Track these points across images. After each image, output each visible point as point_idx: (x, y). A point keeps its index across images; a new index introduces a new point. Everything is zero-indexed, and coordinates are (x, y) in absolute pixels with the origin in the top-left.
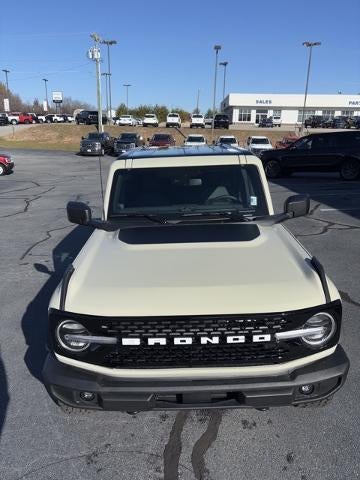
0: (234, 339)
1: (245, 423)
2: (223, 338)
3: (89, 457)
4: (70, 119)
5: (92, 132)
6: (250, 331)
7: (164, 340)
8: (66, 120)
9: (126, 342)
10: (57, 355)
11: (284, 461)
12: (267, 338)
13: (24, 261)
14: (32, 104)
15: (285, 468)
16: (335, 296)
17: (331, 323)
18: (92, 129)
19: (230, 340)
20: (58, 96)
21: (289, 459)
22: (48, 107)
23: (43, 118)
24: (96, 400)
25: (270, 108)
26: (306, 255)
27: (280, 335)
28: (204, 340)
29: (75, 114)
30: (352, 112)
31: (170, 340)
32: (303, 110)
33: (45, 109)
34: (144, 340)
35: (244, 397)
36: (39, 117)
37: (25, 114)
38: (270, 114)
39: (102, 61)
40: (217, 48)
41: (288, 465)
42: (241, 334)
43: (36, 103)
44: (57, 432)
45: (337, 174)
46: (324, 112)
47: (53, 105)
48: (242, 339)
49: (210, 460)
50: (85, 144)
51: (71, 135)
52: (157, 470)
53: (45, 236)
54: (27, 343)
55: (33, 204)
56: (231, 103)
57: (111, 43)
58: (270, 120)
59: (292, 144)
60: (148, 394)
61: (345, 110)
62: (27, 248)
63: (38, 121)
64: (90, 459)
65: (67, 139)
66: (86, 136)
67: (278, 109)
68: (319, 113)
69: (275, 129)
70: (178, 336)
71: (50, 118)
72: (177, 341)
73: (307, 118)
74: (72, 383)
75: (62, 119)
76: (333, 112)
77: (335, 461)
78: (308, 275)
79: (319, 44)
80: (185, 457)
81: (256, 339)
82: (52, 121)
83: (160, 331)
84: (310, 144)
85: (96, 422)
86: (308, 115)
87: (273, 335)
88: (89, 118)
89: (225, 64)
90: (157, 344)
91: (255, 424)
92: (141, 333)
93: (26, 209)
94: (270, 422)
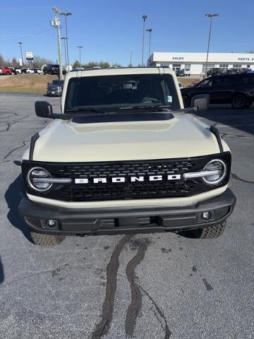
0: (155, 178)
1: (163, 250)
2: (146, 178)
3: (54, 272)
4: (39, 71)
5: (55, 79)
6: (166, 172)
7: (105, 179)
8: (36, 72)
9: (77, 181)
10: (28, 195)
11: (190, 271)
12: (178, 177)
13: (6, 160)
14: (11, 61)
15: (191, 275)
16: (226, 148)
17: (223, 168)
18: (55, 77)
19: (151, 178)
20: (30, 55)
21: (194, 269)
22: (23, 64)
23: (20, 71)
24: (57, 226)
25: (182, 63)
26: (206, 126)
27: (187, 175)
28: (133, 179)
29: (43, 67)
30: (240, 66)
31: (109, 179)
32: (205, 64)
33: (21, 65)
34: (91, 180)
35: (162, 220)
36: (17, 70)
37: (6, 68)
38: (183, 67)
39: (61, 27)
40: (145, 17)
41: (193, 273)
42: (160, 175)
43: (14, 61)
44: (31, 258)
45: (230, 105)
46: (221, 66)
47: (26, 62)
48: (160, 178)
49: (138, 271)
50: (50, 88)
51: (40, 82)
52: (102, 278)
53: (21, 144)
54: (9, 207)
55: (13, 126)
56: (155, 60)
57: (67, 15)
58: (183, 71)
59: (198, 85)
60: (94, 219)
61: (236, 64)
62: (9, 152)
63: (15, 73)
64: (54, 273)
65: (37, 85)
66: (51, 82)
67: (188, 64)
68: (218, 66)
69: (186, 77)
70: (115, 177)
71: (24, 71)
72: (114, 180)
73: (209, 70)
74: (39, 214)
75: (33, 71)
76: (227, 66)
77: (226, 270)
78: (207, 136)
79: (217, 15)
80: (122, 270)
81: (170, 177)
82: (26, 73)
83: (102, 173)
84: (210, 84)
85: (59, 252)
86: (209, 68)
87: (182, 175)
88: (53, 70)
89: (150, 31)
90: (100, 183)
91: (170, 250)
92: (88, 175)
93: (8, 129)
94: (181, 249)
